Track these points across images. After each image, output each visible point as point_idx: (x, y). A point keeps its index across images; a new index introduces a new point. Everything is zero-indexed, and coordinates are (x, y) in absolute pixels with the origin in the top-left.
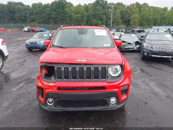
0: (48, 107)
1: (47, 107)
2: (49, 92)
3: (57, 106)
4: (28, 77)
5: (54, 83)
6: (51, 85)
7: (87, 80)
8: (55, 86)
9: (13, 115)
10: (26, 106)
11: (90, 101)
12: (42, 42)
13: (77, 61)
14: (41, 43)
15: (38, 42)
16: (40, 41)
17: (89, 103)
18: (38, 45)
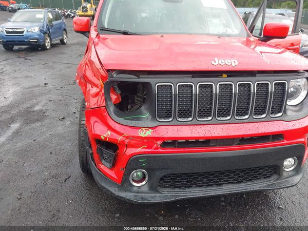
0: (134, 192)
1: (130, 191)
2: (140, 153)
3: (159, 188)
4: (25, 106)
5: (151, 130)
6: (145, 135)
7: (237, 118)
8: (157, 139)
9: (23, 211)
10: (50, 181)
11: (243, 171)
12: (34, 31)
13: (213, 63)
14: (32, 32)
15: (25, 30)
16: (31, 27)
17: (238, 174)
18: (27, 37)
